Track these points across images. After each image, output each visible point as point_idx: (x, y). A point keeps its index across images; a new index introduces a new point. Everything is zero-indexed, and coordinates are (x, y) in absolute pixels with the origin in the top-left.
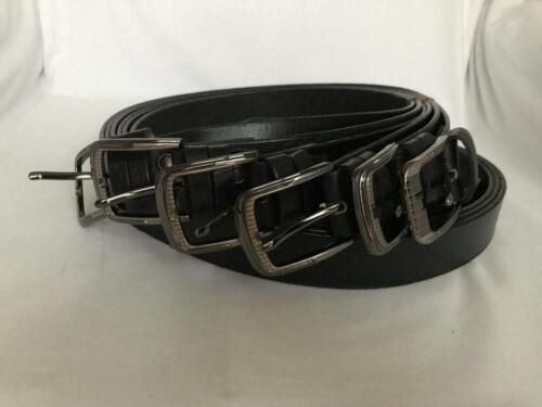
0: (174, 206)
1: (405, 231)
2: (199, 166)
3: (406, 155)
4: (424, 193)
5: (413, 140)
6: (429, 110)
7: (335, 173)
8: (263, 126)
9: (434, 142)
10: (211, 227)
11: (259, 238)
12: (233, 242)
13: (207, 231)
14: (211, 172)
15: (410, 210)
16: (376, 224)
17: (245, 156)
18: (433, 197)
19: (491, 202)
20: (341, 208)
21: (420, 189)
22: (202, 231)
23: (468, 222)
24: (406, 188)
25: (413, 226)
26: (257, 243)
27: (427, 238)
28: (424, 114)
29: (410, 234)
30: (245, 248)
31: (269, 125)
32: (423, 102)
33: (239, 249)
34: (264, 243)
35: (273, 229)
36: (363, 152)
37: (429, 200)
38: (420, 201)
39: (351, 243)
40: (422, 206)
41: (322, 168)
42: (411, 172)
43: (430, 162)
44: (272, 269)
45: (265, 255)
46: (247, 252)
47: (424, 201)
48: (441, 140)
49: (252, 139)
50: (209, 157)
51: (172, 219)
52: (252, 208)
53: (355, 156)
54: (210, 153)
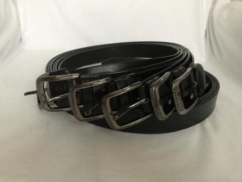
0: (76, 102)
1: (174, 109)
2: (87, 85)
3: (174, 77)
4: (181, 93)
5: (177, 71)
6: (186, 54)
7: (143, 86)
8: (114, 66)
9: (186, 71)
10: (92, 111)
11: (112, 114)
12: (101, 116)
13: (90, 113)
14: (92, 87)
15: (175, 101)
16: (161, 107)
17: (106, 80)
18: (186, 94)
19: (213, 94)
20: (146, 100)
21: (180, 92)
22: (87, 113)
23: (202, 104)
24: (173, 92)
25: (177, 107)
26: (111, 117)
27: (183, 112)
28: (184, 57)
29: (176, 110)
30: (106, 118)
31: (116, 65)
32: (184, 51)
33: (104, 119)
34: (114, 116)
35: (118, 110)
36: (155, 76)
37: (184, 96)
38: (180, 97)
39: (151, 115)
40: (181, 99)
41: (138, 84)
42: (175, 85)
43: (184, 80)
44: (118, 127)
45: (115, 121)
46: (107, 120)
47: (182, 96)
48: (189, 69)
49: (109, 72)
50: (91, 81)
51: (76, 107)
52: (109, 102)
53: (151, 79)
54: (91, 79)
